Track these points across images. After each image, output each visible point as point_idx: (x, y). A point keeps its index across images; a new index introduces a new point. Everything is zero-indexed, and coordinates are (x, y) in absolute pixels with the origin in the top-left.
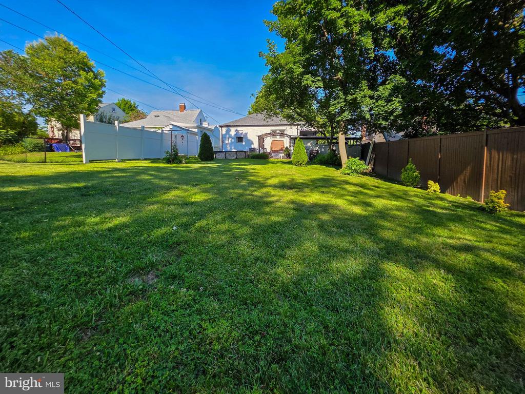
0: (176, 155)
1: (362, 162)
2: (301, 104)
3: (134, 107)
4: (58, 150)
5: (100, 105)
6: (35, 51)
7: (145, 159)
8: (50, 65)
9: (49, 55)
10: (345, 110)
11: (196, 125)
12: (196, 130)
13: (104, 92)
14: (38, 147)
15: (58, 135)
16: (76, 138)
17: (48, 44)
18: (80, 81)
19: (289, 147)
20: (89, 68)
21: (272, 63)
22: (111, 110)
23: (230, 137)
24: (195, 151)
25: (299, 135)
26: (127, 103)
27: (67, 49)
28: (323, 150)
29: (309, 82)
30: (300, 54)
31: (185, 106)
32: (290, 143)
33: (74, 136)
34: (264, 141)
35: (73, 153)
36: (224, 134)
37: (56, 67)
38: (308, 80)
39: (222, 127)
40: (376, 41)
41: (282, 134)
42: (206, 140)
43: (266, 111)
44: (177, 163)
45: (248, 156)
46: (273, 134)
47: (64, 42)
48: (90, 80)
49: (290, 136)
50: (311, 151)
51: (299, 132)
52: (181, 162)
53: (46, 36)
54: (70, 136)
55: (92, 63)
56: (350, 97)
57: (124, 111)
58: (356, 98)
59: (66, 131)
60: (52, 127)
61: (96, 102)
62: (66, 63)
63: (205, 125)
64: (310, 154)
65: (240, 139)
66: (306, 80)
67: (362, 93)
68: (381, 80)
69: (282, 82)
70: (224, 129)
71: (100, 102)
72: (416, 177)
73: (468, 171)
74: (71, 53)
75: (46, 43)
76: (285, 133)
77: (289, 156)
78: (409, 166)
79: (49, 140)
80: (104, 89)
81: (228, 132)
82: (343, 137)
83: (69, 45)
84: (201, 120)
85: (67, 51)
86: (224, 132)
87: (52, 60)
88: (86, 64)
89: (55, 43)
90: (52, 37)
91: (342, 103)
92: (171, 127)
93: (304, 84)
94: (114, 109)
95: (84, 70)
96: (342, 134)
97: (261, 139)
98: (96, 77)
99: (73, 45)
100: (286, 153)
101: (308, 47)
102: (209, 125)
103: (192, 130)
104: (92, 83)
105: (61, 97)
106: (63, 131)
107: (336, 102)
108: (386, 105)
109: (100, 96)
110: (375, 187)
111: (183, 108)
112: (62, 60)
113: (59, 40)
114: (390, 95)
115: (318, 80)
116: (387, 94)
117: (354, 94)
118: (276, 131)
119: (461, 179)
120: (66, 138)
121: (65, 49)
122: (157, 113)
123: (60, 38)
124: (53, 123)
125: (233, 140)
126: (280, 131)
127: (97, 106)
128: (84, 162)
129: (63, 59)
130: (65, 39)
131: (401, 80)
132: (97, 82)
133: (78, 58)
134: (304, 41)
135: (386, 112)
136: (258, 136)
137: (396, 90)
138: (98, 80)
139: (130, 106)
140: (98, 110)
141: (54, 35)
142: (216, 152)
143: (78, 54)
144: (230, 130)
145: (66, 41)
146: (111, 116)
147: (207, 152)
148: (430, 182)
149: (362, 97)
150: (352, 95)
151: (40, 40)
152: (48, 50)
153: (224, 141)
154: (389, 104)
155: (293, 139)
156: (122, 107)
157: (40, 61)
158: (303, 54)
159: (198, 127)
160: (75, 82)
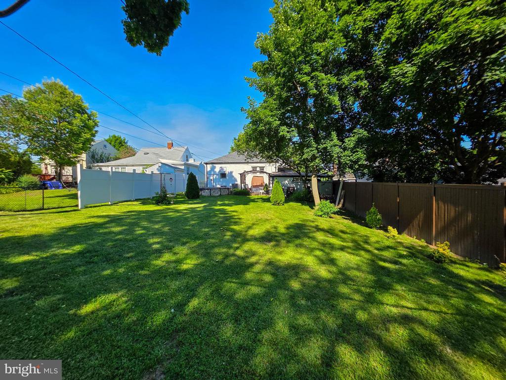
0: (165, 196)
1: (332, 205)
2: (279, 149)
3: (124, 143)
4: (51, 187)
5: (92, 143)
6: (32, 95)
7: (137, 200)
8: (46, 108)
9: (45, 98)
10: (317, 157)
11: (183, 163)
12: (183, 167)
13: (96, 132)
14: (32, 185)
15: (51, 171)
16: (68, 174)
17: (45, 89)
18: (75, 122)
19: (268, 184)
20: (83, 110)
21: (252, 117)
22: (102, 147)
23: (215, 173)
24: (182, 189)
25: (277, 171)
26: (117, 139)
27: (63, 94)
28: (299, 187)
29: (285, 133)
30: (276, 108)
31: (172, 143)
32: (269, 180)
33: (67, 172)
34: (245, 177)
35: (66, 191)
36: (209, 171)
37: (52, 110)
38: (283, 131)
39: (207, 164)
40: (342, 98)
41: (262, 171)
42: (192, 180)
43: (247, 152)
44: (166, 204)
45: (231, 192)
46: (254, 170)
47: (61, 87)
48: (85, 121)
49: (269, 174)
50: (289, 188)
51: (277, 169)
52: (169, 204)
53: (43, 81)
54: (63, 172)
55: (86, 105)
56: (321, 146)
57: (114, 146)
58: (327, 147)
59: (59, 169)
60: (46, 164)
61: (89, 141)
62: (61, 106)
63: (191, 161)
64: (287, 191)
65: (223, 175)
66: (282, 131)
67: (332, 143)
68: (349, 127)
69: (261, 132)
70: (209, 167)
71: (93, 140)
72: (379, 220)
73: (421, 216)
74: (67, 97)
75: (43, 88)
76: (265, 171)
77: (267, 192)
78: (373, 210)
79: (43, 177)
80: (96, 129)
81: (213, 169)
82: (316, 179)
83: (65, 89)
84: (187, 156)
85: (63, 95)
86: (209, 169)
87: (48, 103)
88: (80, 106)
89: (51, 87)
90: (49, 81)
91: (314, 151)
92: (160, 165)
93: (280, 134)
94: (105, 146)
95: (79, 112)
96: (314, 177)
97: (243, 176)
98: (89, 118)
99: (69, 90)
100: (265, 189)
101: (284, 103)
102: (194, 161)
103: (179, 167)
104: (86, 124)
105: (56, 137)
106: (57, 169)
107: (308, 150)
108: (352, 155)
109: (93, 135)
110: (343, 232)
111: (171, 146)
112: (58, 104)
113: (56, 84)
114: (355, 147)
115: (293, 131)
116: (352, 146)
117: (325, 143)
118: (256, 167)
119: (416, 222)
120: (59, 175)
121: (61, 93)
122: (147, 150)
123: (57, 82)
124: (47, 161)
125: (217, 177)
126: (260, 167)
127: (90, 144)
128: (80, 208)
129: (59, 102)
130: (61, 83)
131: (364, 133)
132: (91, 123)
133: (72, 101)
134: (280, 97)
135: (351, 161)
136: (240, 174)
137: (360, 142)
138: (91, 121)
139: (120, 143)
140: (90, 148)
141: (52, 80)
142: (202, 190)
143: (73, 98)
144: (215, 167)
145: (62, 86)
146: (103, 153)
147: (193, 191)
148: (390, 228)
149: (331, 147)
150: (322, 144)
151: (38, 85)
152: (45, 93)
153: (209, 179)
154: (354, 155)
155: (272, 177)
156: (113, 143)
157: (37, 105)
158: (279, 109)
159: (185, 164)
160: (70, 123)
